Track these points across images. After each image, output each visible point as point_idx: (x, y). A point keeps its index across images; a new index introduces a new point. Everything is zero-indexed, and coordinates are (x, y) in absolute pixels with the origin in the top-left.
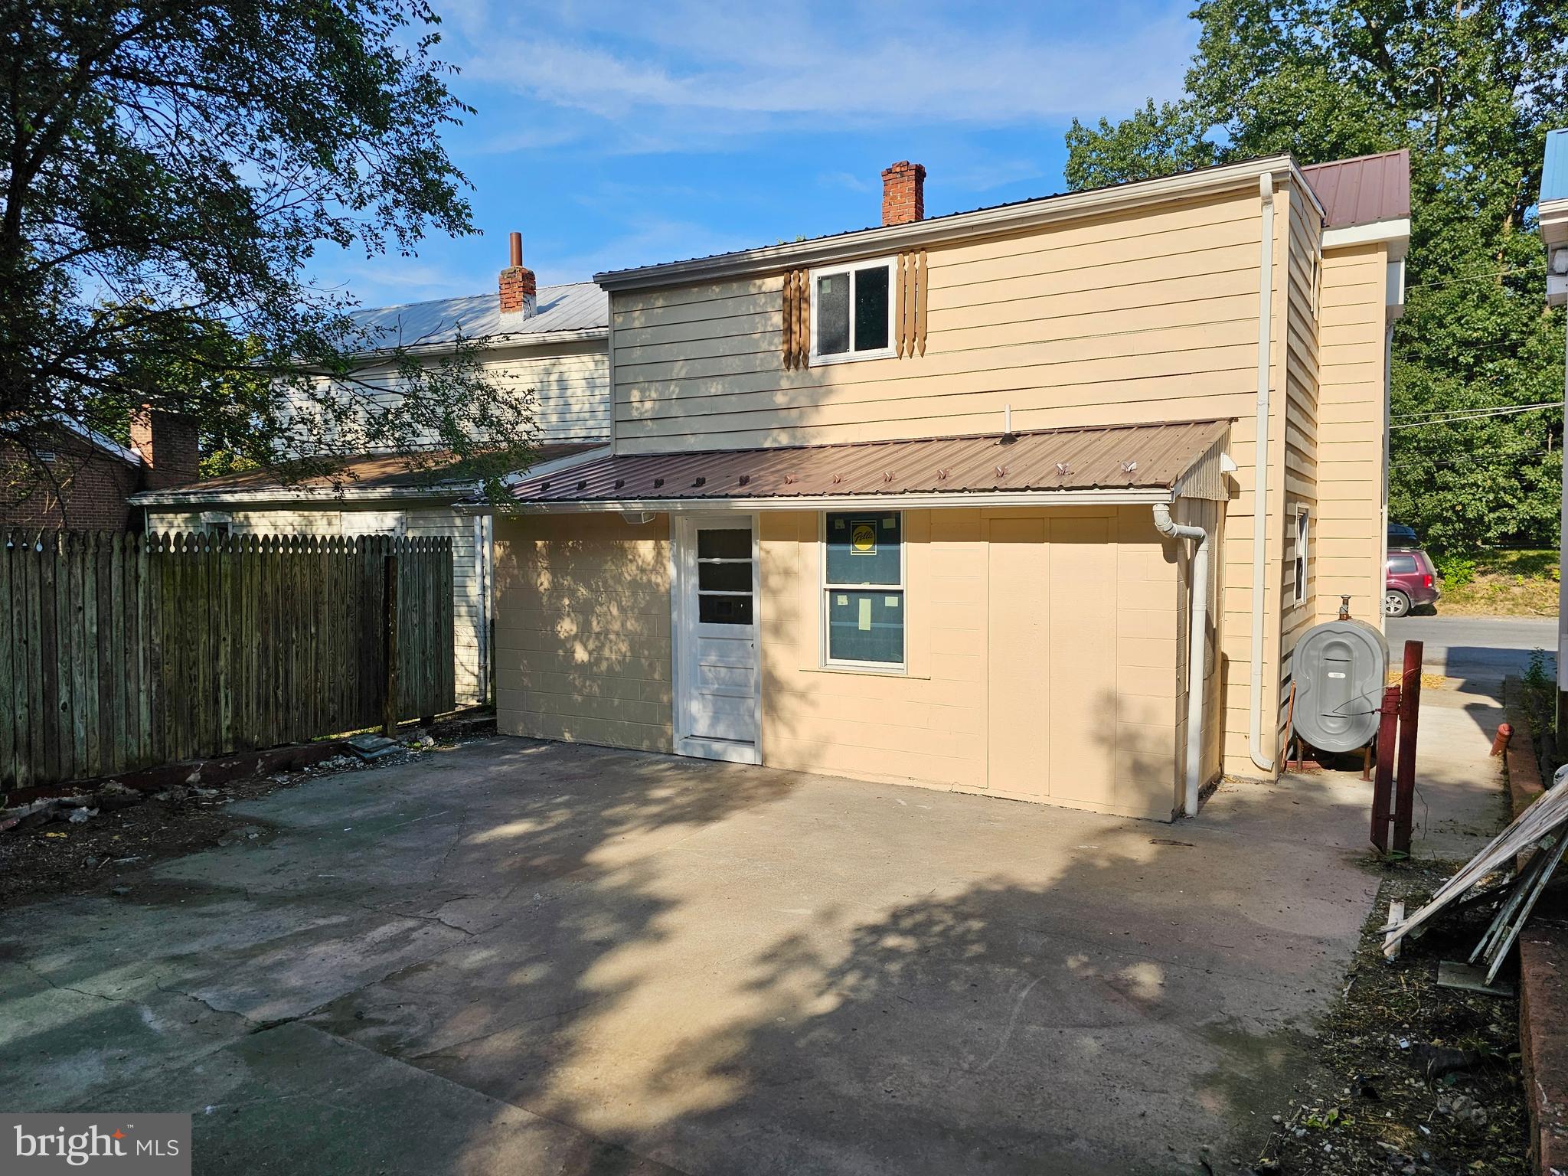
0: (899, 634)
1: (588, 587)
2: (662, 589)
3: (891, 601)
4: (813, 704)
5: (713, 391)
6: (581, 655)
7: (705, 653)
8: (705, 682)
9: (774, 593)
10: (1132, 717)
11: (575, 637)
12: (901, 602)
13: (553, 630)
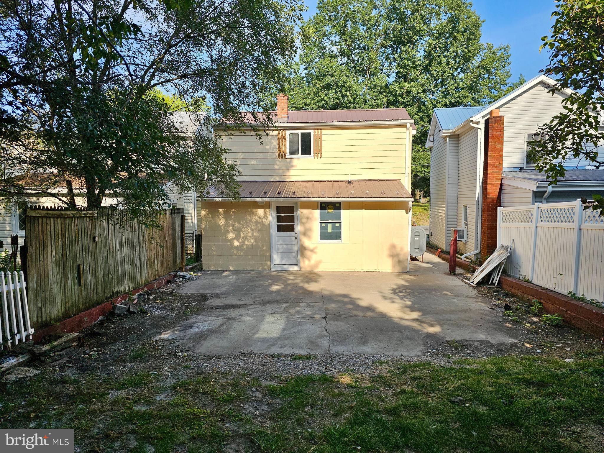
0: (340, 233)
1: (240, 223)
2: (266, 223)
3: (337, 225)
4: (315, 253)
5: (253, 163)
6: (236, 244)
7: (278, 241)
8: (279, 249)
9: (303, 224)
10: (398, 250)
11: (234, 239)
12: (340, 225)
13: (225, 237)
